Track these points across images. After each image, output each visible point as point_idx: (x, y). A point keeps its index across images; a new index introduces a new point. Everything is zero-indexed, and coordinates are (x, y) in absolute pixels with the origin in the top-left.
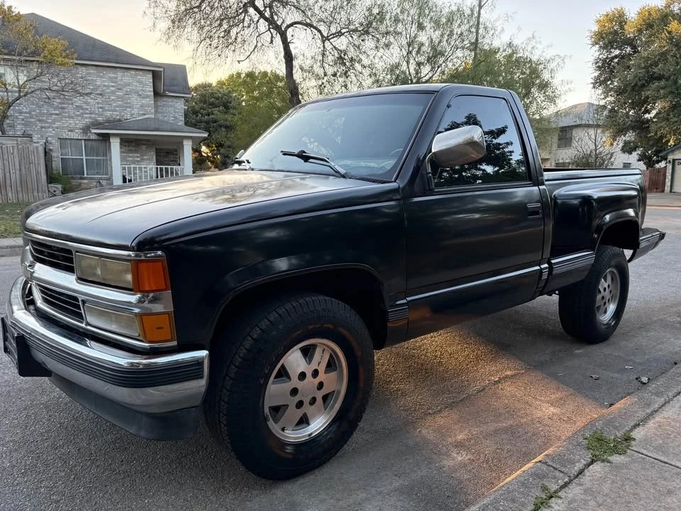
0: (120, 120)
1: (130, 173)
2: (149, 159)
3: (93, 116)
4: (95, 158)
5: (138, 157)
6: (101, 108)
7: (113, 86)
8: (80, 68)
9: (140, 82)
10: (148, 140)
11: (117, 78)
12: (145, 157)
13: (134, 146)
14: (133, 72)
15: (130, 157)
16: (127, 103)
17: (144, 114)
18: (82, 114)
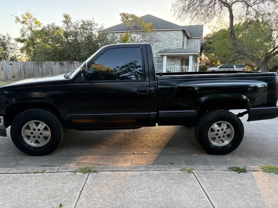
0: (169, 49)
1: (171, 69)
2: (177, 64)
3: (160, 49)
4: (160, 64)
5: (174, 63)
6: (163, 45)
7: (168, 37)
8: (158, 32)
9: (177, 35)
10: (178, 57)
11: (169, 34)
12: (176, 63)
13: (173, 59)
14: (175, 31)
15: (171, 63)
16: (172, 43)
17: (177, 47)
18: (157, 48)
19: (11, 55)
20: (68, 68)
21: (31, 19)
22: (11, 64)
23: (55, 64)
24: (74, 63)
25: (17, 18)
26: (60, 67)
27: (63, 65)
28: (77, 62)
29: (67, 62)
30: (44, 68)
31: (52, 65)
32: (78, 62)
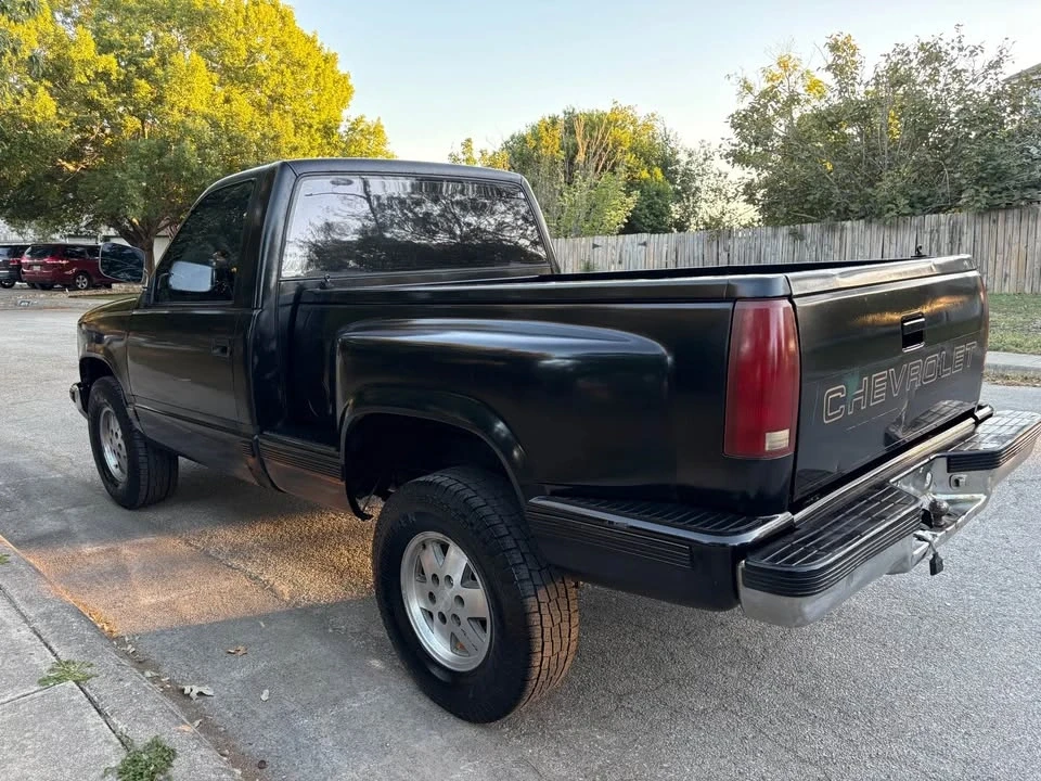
19: (707, 210)
20: (819, 251)
21: (792, 76)
22: (645, 244)
23: (775, 236)
24: (843, 229)
25: (745, 82)
26: (791, 248)
27: (802, 238)
28: (856, 224)
29: (817, 225)
30: (736, 253)
31: (764, 240)
32: (862, 222)
